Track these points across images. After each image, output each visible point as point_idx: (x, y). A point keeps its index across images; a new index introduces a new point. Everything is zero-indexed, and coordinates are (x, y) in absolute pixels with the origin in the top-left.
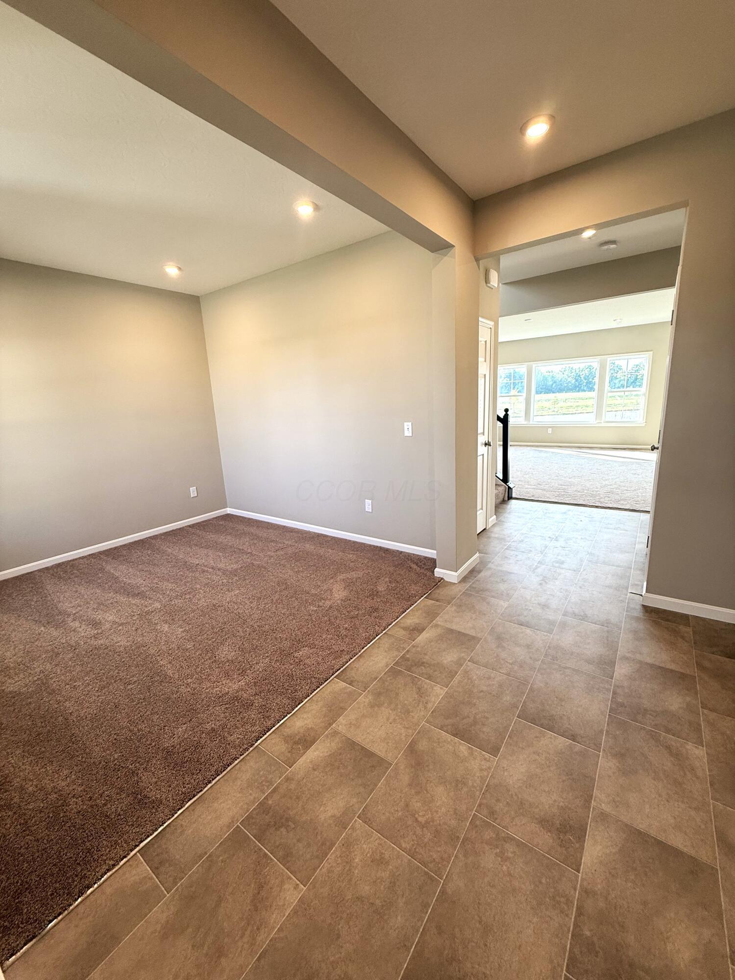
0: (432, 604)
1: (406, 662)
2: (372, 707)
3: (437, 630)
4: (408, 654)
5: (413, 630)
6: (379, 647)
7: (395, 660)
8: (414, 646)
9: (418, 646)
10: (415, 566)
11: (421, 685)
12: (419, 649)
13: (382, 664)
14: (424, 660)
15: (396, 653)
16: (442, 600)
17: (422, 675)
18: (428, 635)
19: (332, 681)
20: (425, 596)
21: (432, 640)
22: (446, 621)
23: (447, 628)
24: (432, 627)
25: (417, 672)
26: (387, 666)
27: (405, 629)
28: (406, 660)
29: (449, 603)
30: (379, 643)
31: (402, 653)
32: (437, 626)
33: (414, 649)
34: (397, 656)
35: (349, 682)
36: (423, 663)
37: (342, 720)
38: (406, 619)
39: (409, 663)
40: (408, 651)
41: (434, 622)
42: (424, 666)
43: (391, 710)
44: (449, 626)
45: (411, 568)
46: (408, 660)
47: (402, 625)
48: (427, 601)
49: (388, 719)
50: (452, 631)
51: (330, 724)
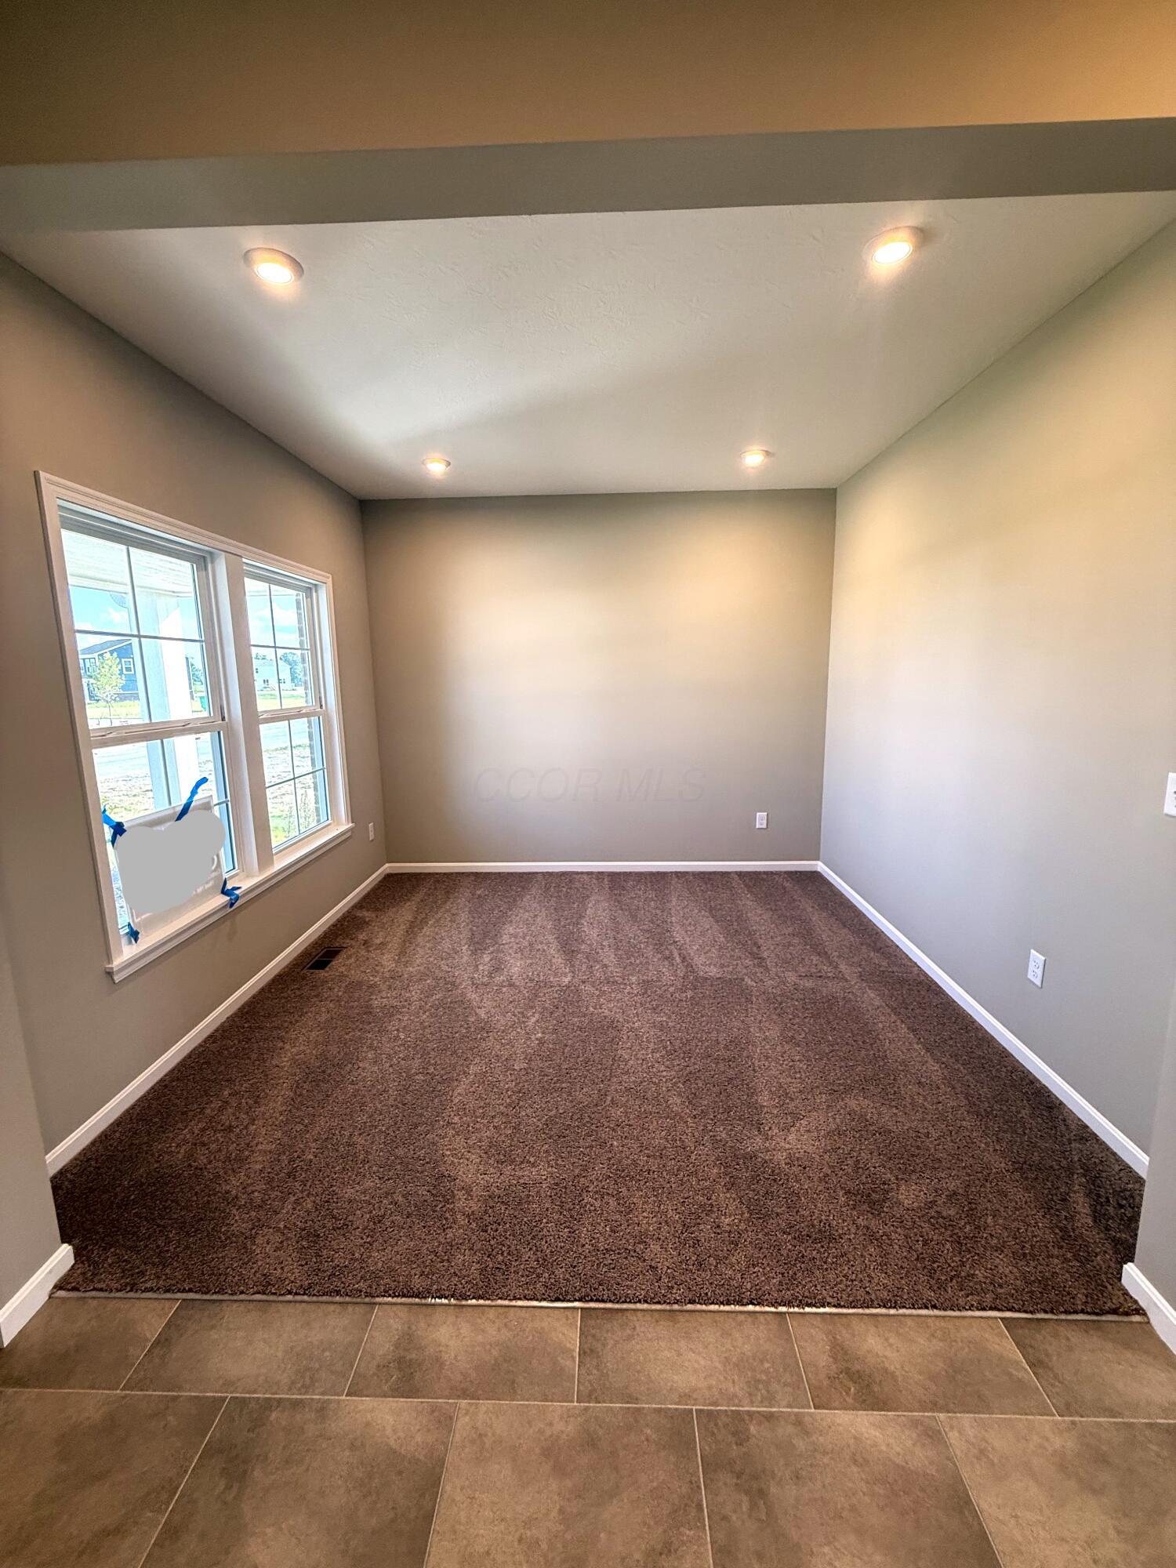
0: (1001, 1357)
1: (730, 1438)
2: (547, 1452)
3: (918, 1451)
4: (760, 1424)
5: (855, 1376)
6: (726, 1334)
7: (715, 1404)
8: (798, 1422)
9: (807, 1433)
10: (1082, 1205)
11: (683, 1543)
12: (801, 1444)
13: (682, 1380)
14: (773, 1490)
15: (738, 1388)
16: (1056, 1377)
17: (720, 1519)
18: (875, 1433)
19: (569, 1313)
20: (1008, 1314)
21: (866, 1461)
22: (982, 1451)
23: (958, 1479)
24: (915, 1423)
25: (720, 1499)
26: (685, 1397)
27: (839, 1351)
28: (734, 1434)
29: (1067, 1410)
30: (740, 1324)
31: (752, 1403)
32: (933, 1436)
33: (790, 1429)
34: (731, 1399)
35: (586, 1346)
36: (762, 1493)
37: (484, 1409)
38: (872, 1329)
39: (735, 1451)
40: (769, 1417)
41: (942, 1416)
42: (753, 1506)
43: (561, 1511)
44: (972, 1476)
45: (1064, 1200)
46: (741, 1437)
47: (844, 1335)
48: (1001, 1335)
49: (529, 1523)
50: (960, 1502)
51: (464, 1394)
